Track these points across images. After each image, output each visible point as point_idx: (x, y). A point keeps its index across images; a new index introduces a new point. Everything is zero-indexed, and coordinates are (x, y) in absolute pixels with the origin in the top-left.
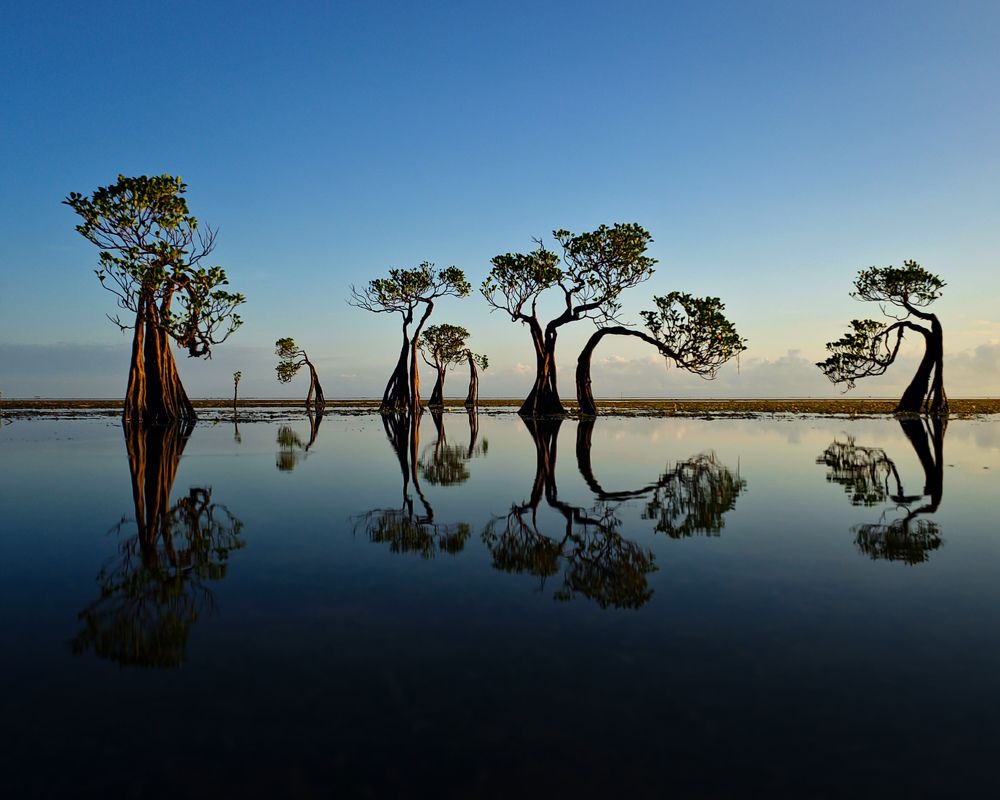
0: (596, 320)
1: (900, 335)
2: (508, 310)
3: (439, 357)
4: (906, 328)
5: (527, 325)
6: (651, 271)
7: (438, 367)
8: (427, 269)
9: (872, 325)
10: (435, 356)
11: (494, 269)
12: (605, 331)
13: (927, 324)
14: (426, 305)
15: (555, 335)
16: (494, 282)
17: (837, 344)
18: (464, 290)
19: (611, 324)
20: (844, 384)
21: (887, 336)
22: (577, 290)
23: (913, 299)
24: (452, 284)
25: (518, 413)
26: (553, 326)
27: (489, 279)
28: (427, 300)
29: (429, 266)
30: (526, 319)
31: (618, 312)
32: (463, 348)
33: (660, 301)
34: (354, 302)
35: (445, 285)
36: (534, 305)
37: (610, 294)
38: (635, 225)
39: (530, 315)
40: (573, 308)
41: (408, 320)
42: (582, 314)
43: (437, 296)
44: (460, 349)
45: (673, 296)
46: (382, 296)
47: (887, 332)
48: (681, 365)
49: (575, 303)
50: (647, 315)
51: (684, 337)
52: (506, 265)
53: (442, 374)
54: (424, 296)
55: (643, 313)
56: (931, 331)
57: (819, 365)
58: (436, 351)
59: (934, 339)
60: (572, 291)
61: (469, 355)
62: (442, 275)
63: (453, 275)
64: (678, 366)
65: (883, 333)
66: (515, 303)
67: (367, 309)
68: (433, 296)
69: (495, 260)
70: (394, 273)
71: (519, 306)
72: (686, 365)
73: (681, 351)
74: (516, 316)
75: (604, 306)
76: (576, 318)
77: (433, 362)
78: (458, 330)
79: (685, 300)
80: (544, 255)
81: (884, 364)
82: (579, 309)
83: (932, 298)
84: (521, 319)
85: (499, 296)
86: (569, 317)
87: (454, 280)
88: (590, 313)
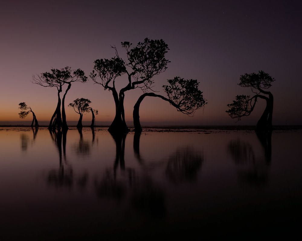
0: (142, 88)
1: (256, 100)
2: (103, 85)
3: (80, 110)
4: (258, 98)
5: (111, 91)
6: (166, 68)
7: (80, 113)
8: (68, 70)
9: (244, 97)
10: (79, 110)
11: (95, 66)
12: (146, 94)
13: (267, 96)
14: (68, 85)
15: (124, 96)
16: (96, 72)
17: (231, 105)
18: (85, 80)
19: (149, 91)
20: (237, 119)
21: (251, 101)
22: (133, 74)
23: (262, 86)
24: (79, 77)
25: (108, 130)
26: (122, 91)
27: (93, 71)
28: (69, 83)
29: (69, 68)
30: (110, 88)
31: (153, 85)
32: (89, 107)
33: (170, 81)
34: (34, 82)
35: (76, 77)
36: (114, 82)
37: (149, 77)
38: (161, 40)
39: (112, 87)
40: (132, 82)
41: (60, 91)
42: (136, 86)
43: (73, 81)
44: (87, 107)
45: (176, 79)
46: (47, 80)
47: (251, 99)
48: (179, 110)
49: (133, 80)
50: (165, 87)
51: (182, 97)
52: (100, 64)
53: (81, 116)
54: (68, 81)
55: (164, 86)
56: (269, 98)
57: (226, 111)
58: (79, 108)
59: (270, 101)
60: (131, 74)
61: (91, 109)
62: (75, 73)
63: (80, 73)
64: (178, 111)
65: (250, 100)
66: (106, 82)
67: (40, 85)
68: (71, 81)
69: (96, 62)
70: (53, 71)
71: (107, 83)
72: (181, 110)
73: (180, 103)
74: (106, 87)
75: (146, 82)
76: (133, 88)
77: (78, 111)
78: (87, 100)
79: (181, 81)
80: (118, 60)
81: (250, 112)
82: (134, 83)
83: (270, 85)
84: (108, 89)
85: (98, 79)
86: (129, 87)
87: (80, 75)
88: (139, 85)
